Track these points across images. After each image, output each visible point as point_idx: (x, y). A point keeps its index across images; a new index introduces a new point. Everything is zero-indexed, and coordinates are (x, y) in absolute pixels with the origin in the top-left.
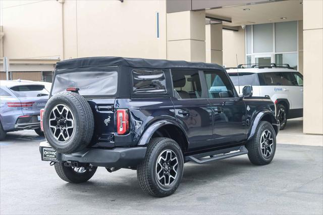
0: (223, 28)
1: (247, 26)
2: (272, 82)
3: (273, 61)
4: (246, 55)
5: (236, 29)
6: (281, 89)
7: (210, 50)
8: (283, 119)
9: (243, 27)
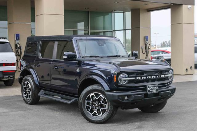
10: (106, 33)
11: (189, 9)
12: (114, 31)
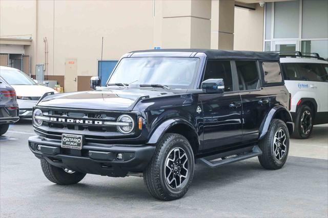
0: (236, 5)
1: (266, 3)
2: (296, 76)
3: (298, 49)
4: (264, 41)
5: (253, 7)
6: (307, 86)
7: (218, 32)
8: (308, 124)
9: (261, 4)
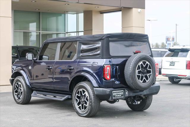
10: (59, 34)
11: (139, 13)
12: (66, 33)
